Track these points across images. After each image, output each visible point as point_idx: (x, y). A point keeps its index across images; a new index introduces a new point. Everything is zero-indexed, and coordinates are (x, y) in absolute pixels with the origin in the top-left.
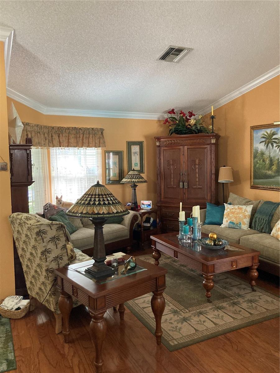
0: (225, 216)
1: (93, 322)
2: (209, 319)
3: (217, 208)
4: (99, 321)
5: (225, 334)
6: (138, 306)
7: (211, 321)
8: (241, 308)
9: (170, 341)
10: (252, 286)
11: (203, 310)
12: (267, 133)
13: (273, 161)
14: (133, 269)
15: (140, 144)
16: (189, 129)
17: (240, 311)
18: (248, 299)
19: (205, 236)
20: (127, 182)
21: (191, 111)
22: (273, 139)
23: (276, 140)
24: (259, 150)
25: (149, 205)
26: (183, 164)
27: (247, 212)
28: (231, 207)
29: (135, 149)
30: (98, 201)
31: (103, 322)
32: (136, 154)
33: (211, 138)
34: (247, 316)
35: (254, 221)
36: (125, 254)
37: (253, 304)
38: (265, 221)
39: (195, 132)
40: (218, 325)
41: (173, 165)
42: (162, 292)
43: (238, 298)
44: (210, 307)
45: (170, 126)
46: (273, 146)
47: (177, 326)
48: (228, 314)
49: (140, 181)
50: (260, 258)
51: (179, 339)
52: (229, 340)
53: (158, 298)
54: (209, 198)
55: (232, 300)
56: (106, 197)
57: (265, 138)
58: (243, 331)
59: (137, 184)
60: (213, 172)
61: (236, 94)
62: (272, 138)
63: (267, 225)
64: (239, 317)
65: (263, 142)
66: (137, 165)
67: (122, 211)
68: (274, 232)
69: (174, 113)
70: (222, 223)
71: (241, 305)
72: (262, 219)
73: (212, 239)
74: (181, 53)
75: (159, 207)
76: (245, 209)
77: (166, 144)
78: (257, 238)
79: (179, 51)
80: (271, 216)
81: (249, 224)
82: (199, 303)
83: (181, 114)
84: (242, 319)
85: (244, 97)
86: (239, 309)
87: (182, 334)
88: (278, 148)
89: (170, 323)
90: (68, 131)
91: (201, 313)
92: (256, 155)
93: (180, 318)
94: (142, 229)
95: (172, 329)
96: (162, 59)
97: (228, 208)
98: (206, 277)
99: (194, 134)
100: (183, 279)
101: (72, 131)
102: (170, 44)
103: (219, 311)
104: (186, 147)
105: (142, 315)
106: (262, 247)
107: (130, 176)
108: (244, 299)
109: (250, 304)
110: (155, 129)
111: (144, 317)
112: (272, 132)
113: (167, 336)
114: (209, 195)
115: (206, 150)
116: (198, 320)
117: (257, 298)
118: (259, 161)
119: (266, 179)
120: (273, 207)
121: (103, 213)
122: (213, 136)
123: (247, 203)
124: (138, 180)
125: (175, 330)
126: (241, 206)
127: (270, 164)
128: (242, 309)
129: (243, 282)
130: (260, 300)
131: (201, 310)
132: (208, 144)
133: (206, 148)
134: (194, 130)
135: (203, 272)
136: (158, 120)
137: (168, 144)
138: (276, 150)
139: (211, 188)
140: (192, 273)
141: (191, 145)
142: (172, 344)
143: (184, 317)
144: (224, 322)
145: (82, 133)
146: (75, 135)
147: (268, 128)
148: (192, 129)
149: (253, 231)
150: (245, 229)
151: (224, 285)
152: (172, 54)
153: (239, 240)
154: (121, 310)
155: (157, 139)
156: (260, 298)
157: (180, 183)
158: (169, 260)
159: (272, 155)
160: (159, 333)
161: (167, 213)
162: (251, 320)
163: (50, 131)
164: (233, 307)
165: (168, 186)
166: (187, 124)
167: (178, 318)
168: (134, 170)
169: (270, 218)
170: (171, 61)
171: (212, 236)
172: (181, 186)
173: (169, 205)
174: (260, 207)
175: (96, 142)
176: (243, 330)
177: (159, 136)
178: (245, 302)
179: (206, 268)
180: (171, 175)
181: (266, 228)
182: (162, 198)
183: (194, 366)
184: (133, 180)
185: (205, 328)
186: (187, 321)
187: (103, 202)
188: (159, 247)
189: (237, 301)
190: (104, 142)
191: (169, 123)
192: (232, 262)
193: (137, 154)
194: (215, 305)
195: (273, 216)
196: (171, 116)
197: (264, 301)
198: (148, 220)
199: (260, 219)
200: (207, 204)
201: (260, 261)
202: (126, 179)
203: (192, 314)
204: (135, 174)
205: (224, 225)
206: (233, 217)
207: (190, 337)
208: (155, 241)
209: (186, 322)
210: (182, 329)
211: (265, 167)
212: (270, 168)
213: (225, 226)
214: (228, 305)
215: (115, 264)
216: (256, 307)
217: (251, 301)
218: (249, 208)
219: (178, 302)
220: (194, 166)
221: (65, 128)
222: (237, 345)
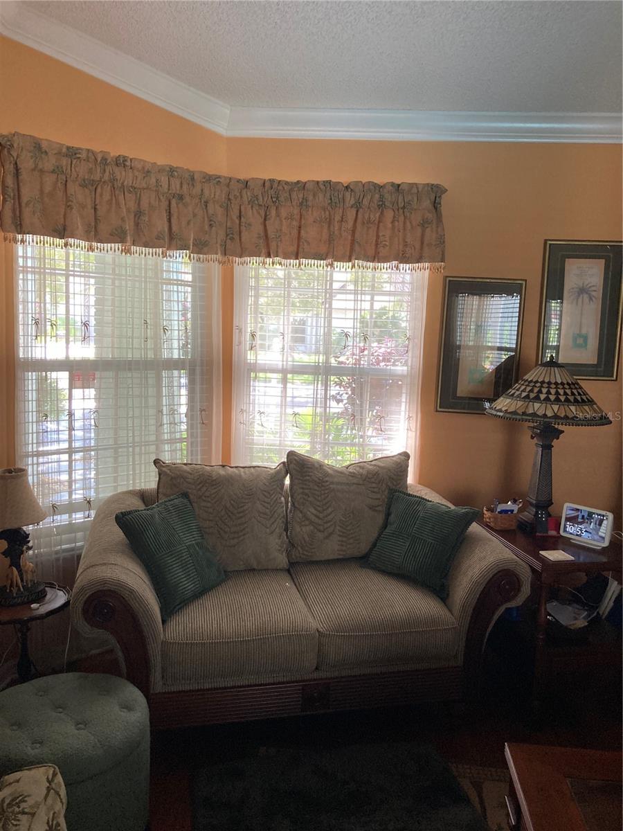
15: (610, 253)
29: (584, 274)
32: (585, 296)
59: (559, 427)
66: (586, 342)
90: (301, 196)
101: (314, 196)
107: (529, 389)
145: (352, 202)
146: (324, 209)
163: (236, 197)
175: (409, 240)
190: (441, 241)
193: (590, 298)
221: (287, 183)
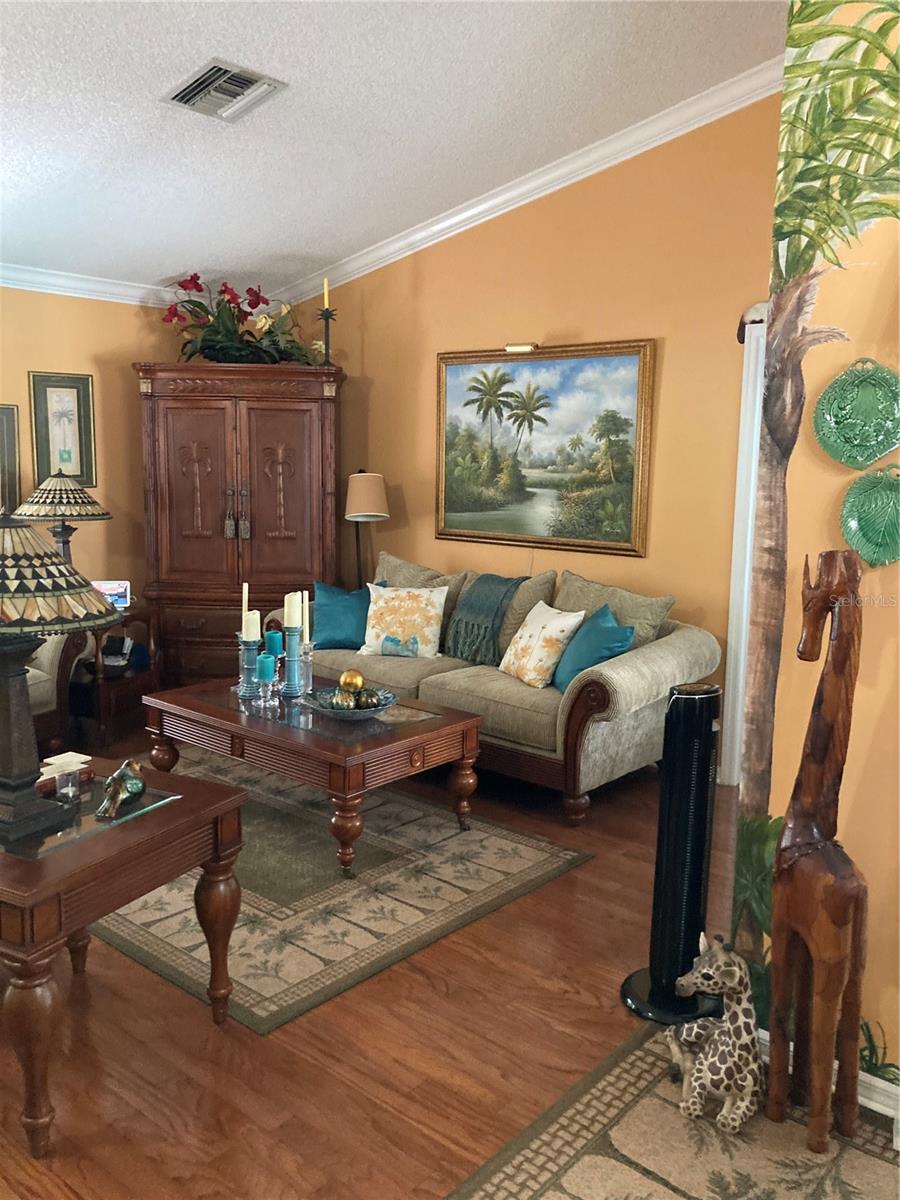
0: (371, 622)
1: (16, 986)
2: (355, 924)
3: (347, 597)
4: (37, 982)
5: (409, 956)
6: (127, 920)
7: (365, 929)
8: (438, 879)
9: (252, 1005)
10: (460, 815)
11: (334, 902)
12: (485, 376)
13: (499, 459)
14: (135, 799)
15: (80, 383)
16: (250, 346)
17: (438, 889)
18: (453, 854)
19: (324, 682)
20: (38, 515)
21: (256, 288)
22: (504, 395)
23: (510, 400)
24: (463, 426)
25: (122, 596)
26: (235, 459)
27: (434, 607)
28: (388, 592)
29: (62, 401)
30: (16, 579)
31: (50, 982)
32: (65, 419)
33: (323, 383)
34: (459, 900)
35: (451, 632)
36: (90, 758)
37: (468, 863)
38: (482, 632)
39: (269, 357)
40: (385, 938)
41: (199, 461)
42: (232, 863)
43: (427, 854)
44: (356, 892)
45: (184, 329)
46: (500, 415)
47: (267, 962)
48: (407, 904)
49: (87, 514)
50: (481, 737)
51: (279, 996)
52: (421, 971)
53: (220, 881)
54: (317, 568)
55: (413, 862)
56: (43, 565)
57: (479, 390)
58: (455, 940)
59: (73, 524)
60: (330, 487)
61: (395, 249)
62: (500, 392)
63: (489, 641)
64: (438, 906)
65: (473, 401)
66: (70, 457)
67: (103, 610)
68: (509, 661)
69: (199, 289)
70: (364, 643)
71: (435, 872)
72: (476, 627)
73: (348, 689)
74: (249, 91)
75: (154, 602)
76: (428, 600)
77: (174, 390)
78: (463, 680)
79: (242, 82)
80: (500, 614)
81: (437, 642)
82: (320, 885)
83: (222, 292)
84: (446, 909)
85: (418, 258)
86: (435, 884)
87: (286, 982)
88: (514, 422)
89: (242, 955)
91: (329, 912)
92: (453, 441)
93: (270, 936)
94: (101, 676)
95: (252, 971)
96: (181, 100)
97: (381, 596)
98: (340, 802)
99: (266, 363)
100: (255, 822)
102: (215, 55)
103: (381, 896)
104: (243, 405)
105: (146, 948)
106: (484, 702)
107: (51, 496)
108: (442, 855)
109: (460, 867)
110: (134, 339)
111: (155, 950)
112: (498, 375)
113: (241, 996)
114: (317, 557)
115: (307, 417)
116: (326, 934)
117: (476, 848)
118: (460, 459)
119: (482, 511)
120: (504, 589)
121: (41, 618)
122: (328, 375)
123: (431, 580)
124: (78, 508)
125: (263, 972)
126: (416, 592)
127: (492, 469)
128: (442, 884)
129: (432, 810)
130: (484, 851)
131: (327, 903)
132: (315, 400)
133: (307, 410)
134: (268, 349)
135: (330, 789)
136: (142, 307)
137: (183, 391)
138: (509, 428)
139: (322, 537)
140: (282, 799)
141: (259, 399)
142: (263, 1014)
143: (282, 932)
144: (400, 927)
147: (489, 362)
148: (258, 345)
149: (449, 661)
150: (427, 655)
151: (382, 825)
152: (216, 89)
153: (418, 687)
154: (77, 943)
155: (141, 370)
156: (483, 847)
157: (227, 522)
158: (200, 768)
159: (498, 442)
160: (220, 989)
161: (182, 621)
162: (470, 909)
164: (418, 880)
165: (184, 533)
166: (242, 329)
167: (265, 937)
168: (60, 475)
169: (497, 621)
170: (211, 112)
171: (348, 680)
172: (229, 532)
173: (188, 595)
174: (469, 593)
176: (454, 938)
177: (148, 358)
178: (446, 862)
179: (338, 777)
180: (193, 495)
181: (487, 649)
182: (164, 571)
183: (338, 1060)
184: (61, 510)
185: (350, 952)
186: (293, 941)
187: (36, 581)
188: (172, 729)
189: (427, 863)
191: (182, 318)
192: (411, 752)
193: (70, 421)
194: (366, 884)
195: (504, 614)
196: (187, 299)
197: (496, 854)
198: (114, 648)
199: (470, 627)
200: (316, 587)
201: (482, 745)
202: (36, 507)
203: (306, 918)
204: (66, 490)
205: (370, 646)
206: (395, 623)
207: (311, 983)
208: (161, 711)
209: (293, 944)
210: (283, 965)
211: (478, 476)
212: (490, 482)
213: (371, 649)
214: (401, 879)
215: (70, 791)
216: (477, 872)
217: (462, 858)
218: (439, 596)
219: (255, 892)
220: (271, 469)
222: (445, 981)
